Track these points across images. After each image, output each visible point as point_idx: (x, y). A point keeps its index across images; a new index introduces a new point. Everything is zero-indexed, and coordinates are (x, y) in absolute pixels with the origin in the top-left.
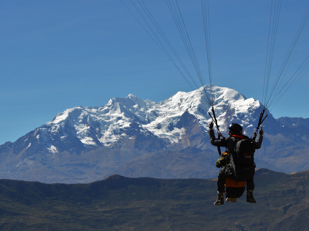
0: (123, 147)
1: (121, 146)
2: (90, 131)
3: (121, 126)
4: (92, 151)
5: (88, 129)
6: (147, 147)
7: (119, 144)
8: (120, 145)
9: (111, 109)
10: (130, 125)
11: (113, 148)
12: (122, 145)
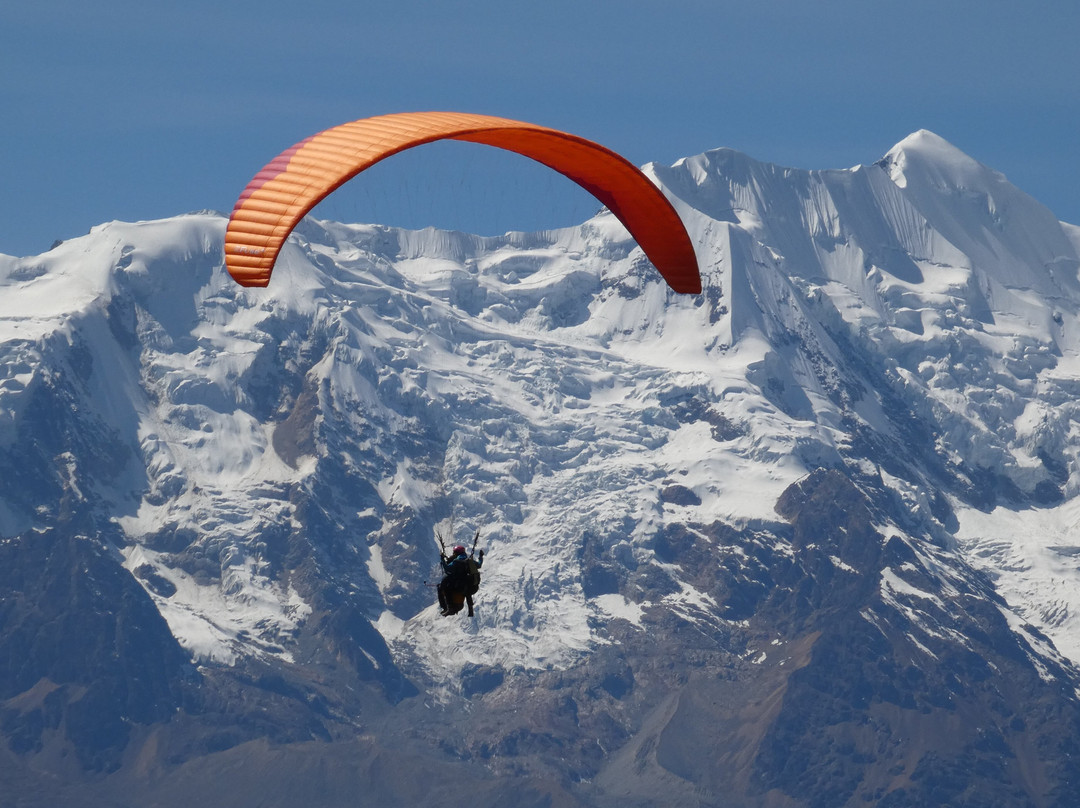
0: (629, 754)
1: (618, 735)
2: (308, 513)
3: (687, 497)
4: (259, 748)
5: (287, 492)
6: (900, 782)
7: (602, 705)
8: (607, 721)
9: (631, 282)
10: (790, 501)
11: (510, 746)
12: (628, 724)
